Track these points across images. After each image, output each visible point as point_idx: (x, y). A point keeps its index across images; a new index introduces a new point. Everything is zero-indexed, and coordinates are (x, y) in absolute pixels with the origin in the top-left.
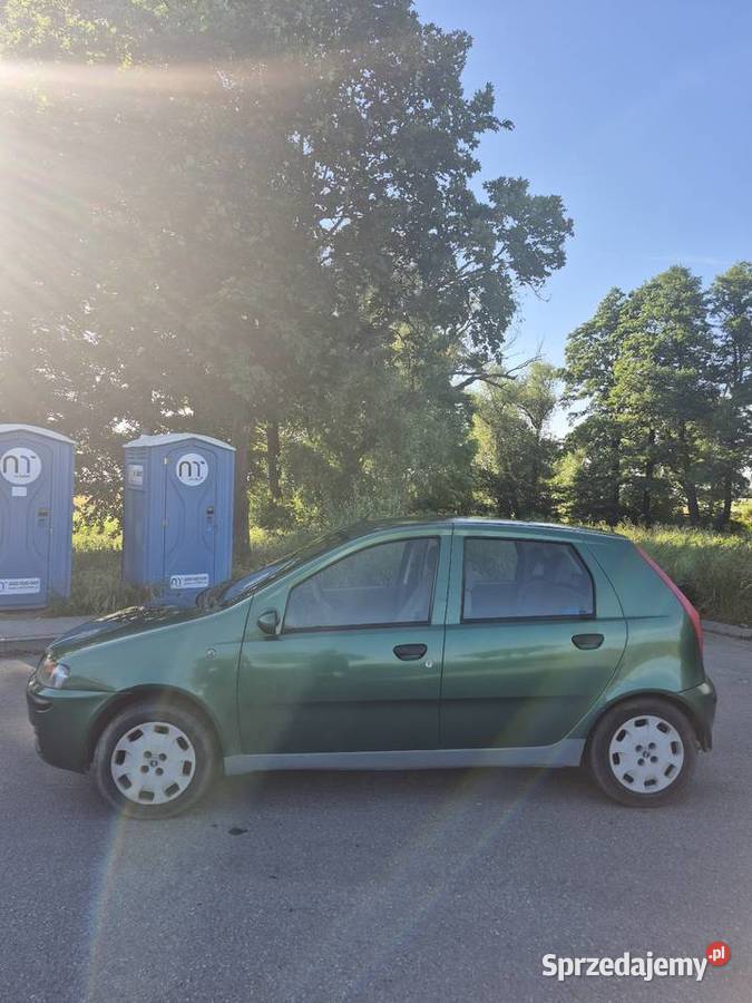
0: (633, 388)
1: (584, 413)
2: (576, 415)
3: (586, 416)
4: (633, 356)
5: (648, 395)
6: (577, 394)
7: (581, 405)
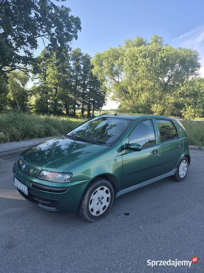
0: (52, 78)
1: (38, 83)
2: (36, 84)
3: (39, 84)
4: (52, 69)
5: (57, 81)
6: (36, 77)
7: (37, 81)
